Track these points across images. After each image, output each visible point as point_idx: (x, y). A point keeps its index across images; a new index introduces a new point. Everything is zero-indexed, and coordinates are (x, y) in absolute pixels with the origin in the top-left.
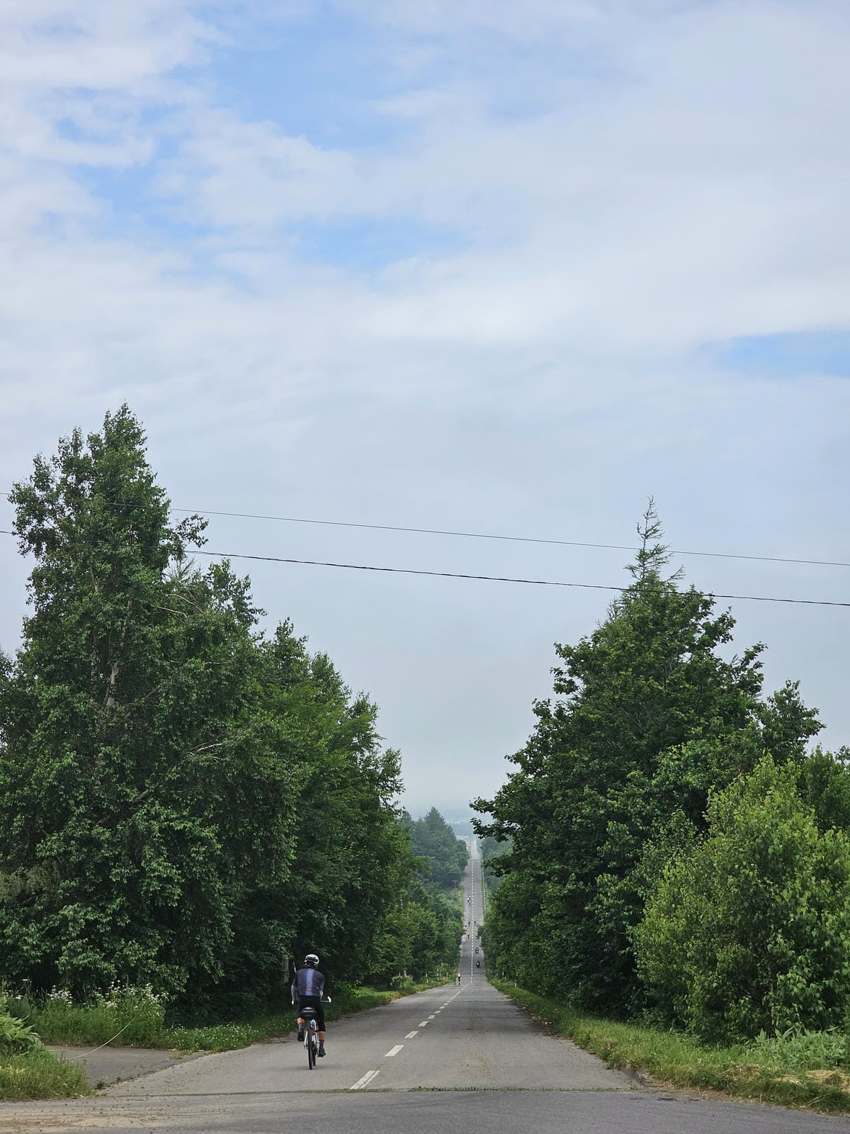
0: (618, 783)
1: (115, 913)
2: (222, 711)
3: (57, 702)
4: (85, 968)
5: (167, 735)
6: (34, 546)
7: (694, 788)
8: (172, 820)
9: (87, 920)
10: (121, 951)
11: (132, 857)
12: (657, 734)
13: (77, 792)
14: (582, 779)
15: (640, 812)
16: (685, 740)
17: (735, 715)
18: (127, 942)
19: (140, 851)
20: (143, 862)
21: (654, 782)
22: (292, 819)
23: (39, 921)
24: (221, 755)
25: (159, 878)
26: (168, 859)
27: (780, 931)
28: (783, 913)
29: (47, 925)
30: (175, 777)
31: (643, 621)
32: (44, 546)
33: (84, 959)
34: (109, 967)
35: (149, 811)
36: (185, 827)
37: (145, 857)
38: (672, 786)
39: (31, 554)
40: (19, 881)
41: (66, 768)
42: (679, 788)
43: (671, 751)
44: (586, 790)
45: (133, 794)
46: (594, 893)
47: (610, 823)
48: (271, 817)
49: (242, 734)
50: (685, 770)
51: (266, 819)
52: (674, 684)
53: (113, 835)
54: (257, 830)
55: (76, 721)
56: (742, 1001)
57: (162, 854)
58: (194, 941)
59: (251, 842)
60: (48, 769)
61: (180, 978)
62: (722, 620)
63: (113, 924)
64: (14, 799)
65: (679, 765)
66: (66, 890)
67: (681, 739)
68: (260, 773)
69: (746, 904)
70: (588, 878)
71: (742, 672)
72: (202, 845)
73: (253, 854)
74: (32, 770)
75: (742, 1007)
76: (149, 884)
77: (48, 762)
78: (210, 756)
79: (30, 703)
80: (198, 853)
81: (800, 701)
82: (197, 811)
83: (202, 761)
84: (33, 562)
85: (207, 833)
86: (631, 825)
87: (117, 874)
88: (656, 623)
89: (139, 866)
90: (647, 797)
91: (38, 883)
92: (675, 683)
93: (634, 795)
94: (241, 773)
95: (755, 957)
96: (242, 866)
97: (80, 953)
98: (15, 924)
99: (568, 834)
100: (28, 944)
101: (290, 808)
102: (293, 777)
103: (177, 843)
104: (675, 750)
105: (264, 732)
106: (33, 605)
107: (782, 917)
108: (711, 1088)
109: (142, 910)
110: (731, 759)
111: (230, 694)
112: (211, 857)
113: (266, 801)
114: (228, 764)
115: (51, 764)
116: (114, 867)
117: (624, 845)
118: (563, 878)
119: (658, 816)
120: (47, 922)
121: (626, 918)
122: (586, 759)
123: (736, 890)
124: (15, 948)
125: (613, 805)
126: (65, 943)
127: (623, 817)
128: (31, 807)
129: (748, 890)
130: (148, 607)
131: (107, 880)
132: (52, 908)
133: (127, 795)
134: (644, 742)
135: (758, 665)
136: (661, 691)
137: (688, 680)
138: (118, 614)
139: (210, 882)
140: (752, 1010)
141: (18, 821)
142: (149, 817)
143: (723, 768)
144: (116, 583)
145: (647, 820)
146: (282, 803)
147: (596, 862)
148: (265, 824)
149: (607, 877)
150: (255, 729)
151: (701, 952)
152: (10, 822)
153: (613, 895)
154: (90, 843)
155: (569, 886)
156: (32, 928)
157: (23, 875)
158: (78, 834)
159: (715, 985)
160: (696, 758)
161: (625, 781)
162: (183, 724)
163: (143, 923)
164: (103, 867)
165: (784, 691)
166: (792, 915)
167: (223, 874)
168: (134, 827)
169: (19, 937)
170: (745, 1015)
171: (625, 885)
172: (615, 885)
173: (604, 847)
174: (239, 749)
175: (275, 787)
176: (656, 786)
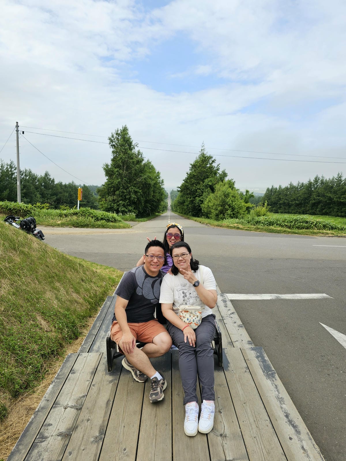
0: (199, 184)
1: (127, 202)
2: (142, 173)
3: (117, 171)
4: (123, 210)
5: (134, 176)
6: (112, 147)
7: (210, 185)
8: (135, 189)
9: (123, 203)
11: (129, 194)
12: (204, 177)
13: (121, 185)
14: (193, 183)
15: (202, 188)
17: (215, 174)
18: (129, 207)
21: (204, 184)
22: (152, 189)
23: (116, 203)
24: (142, 180)
25: (133, 198)
26: (135, 195)
27: (227, 205)
30: (135, 183)
31: (203, 160)
32: (113, 147)
34: (127, 210)
36: (137, 190)
37: (131, 194)
39: (112, 148)
40: (113, 198)
41: (119, 181)
42: (208, 185)
44: (194, 185)
45: (129, 185)
46: (195, 200)
47: (198, 190)
49: (145, 176)
50: (209, 182)
51: (149, 189)
52: (207, 169)
53: (126, 191)
55: (120, 175)
58: (138, 206)
59: (146, 192)
60: (116, 182)
61: (137, 212)
62: (214, 160)
63: (127, 204)
66: (120, 199)
67: (208, 178)
68: (148, 182)
70: (194, 198)
71: (217, 168)
73: (147, 194)
75: (221, 216)
77: (116, 180)
78: (140, 180)
79: (112, 171)
80: (139, 194)
81: (226, 172)
82: (139, 188)
84: (112, 149)
85: (140, 191)
88: (205, 160)
89: (130, 196)
90: (203, 186)
91: (116, 198)
93: (201, 186)
94: (145, 182)
95: (223, 209)
96: (145, 196)
97: (123, 208)
98: (113, 204)
99: (191, 191)
100: (115, 207)
102: (152, 183)
103: (136, 192)
105: (148, 176)
106: (112, 156)
107: (227, 203)
108: (219, 227)
109: (131, 202)
110: (215, 180)
111: (143, 170)
112: (141, 195)
113: (148, 186)
117: (200, 193)
118: (190, 198)
119: (205, 189)
121: (200, 203)
122: (194, 181)
123: (221, 199)
124: (113, 207)
125: (198, 187)
126: (120, 207)
127: (200, 189)
128: (114, 187)
129: (223, 199)
130: (130, 157)
131: (126, 197)
132: (118, 202)
135: (219, 167)
136: (205, 171)
137: (209, 169)
138: (126, 158)
140: (223, 216)
141: (112, 189)
142: (132, 189)
143: (214, 182)
144: (125, 153)
145: (203, 190)
146: (151, 187)
147: (195, 195)
149: (197, 198)
151: (215, 208)
153: (198, 200)
154: (123, 192)
156: (115, 204)
158: (121, 191)
159: (217, 213)
160: (210, 180)
161: (200, 184)
162: (136, 175)
163: (131, 204)
164: (125, 196)
165: (224, 170)
166: (229, 203)
167: (142, 197)
168: (129, 190)
169: (113, 206)
171: (200, 199)
173: (197, 193)
174: (145, 179)
175: (150, 184)
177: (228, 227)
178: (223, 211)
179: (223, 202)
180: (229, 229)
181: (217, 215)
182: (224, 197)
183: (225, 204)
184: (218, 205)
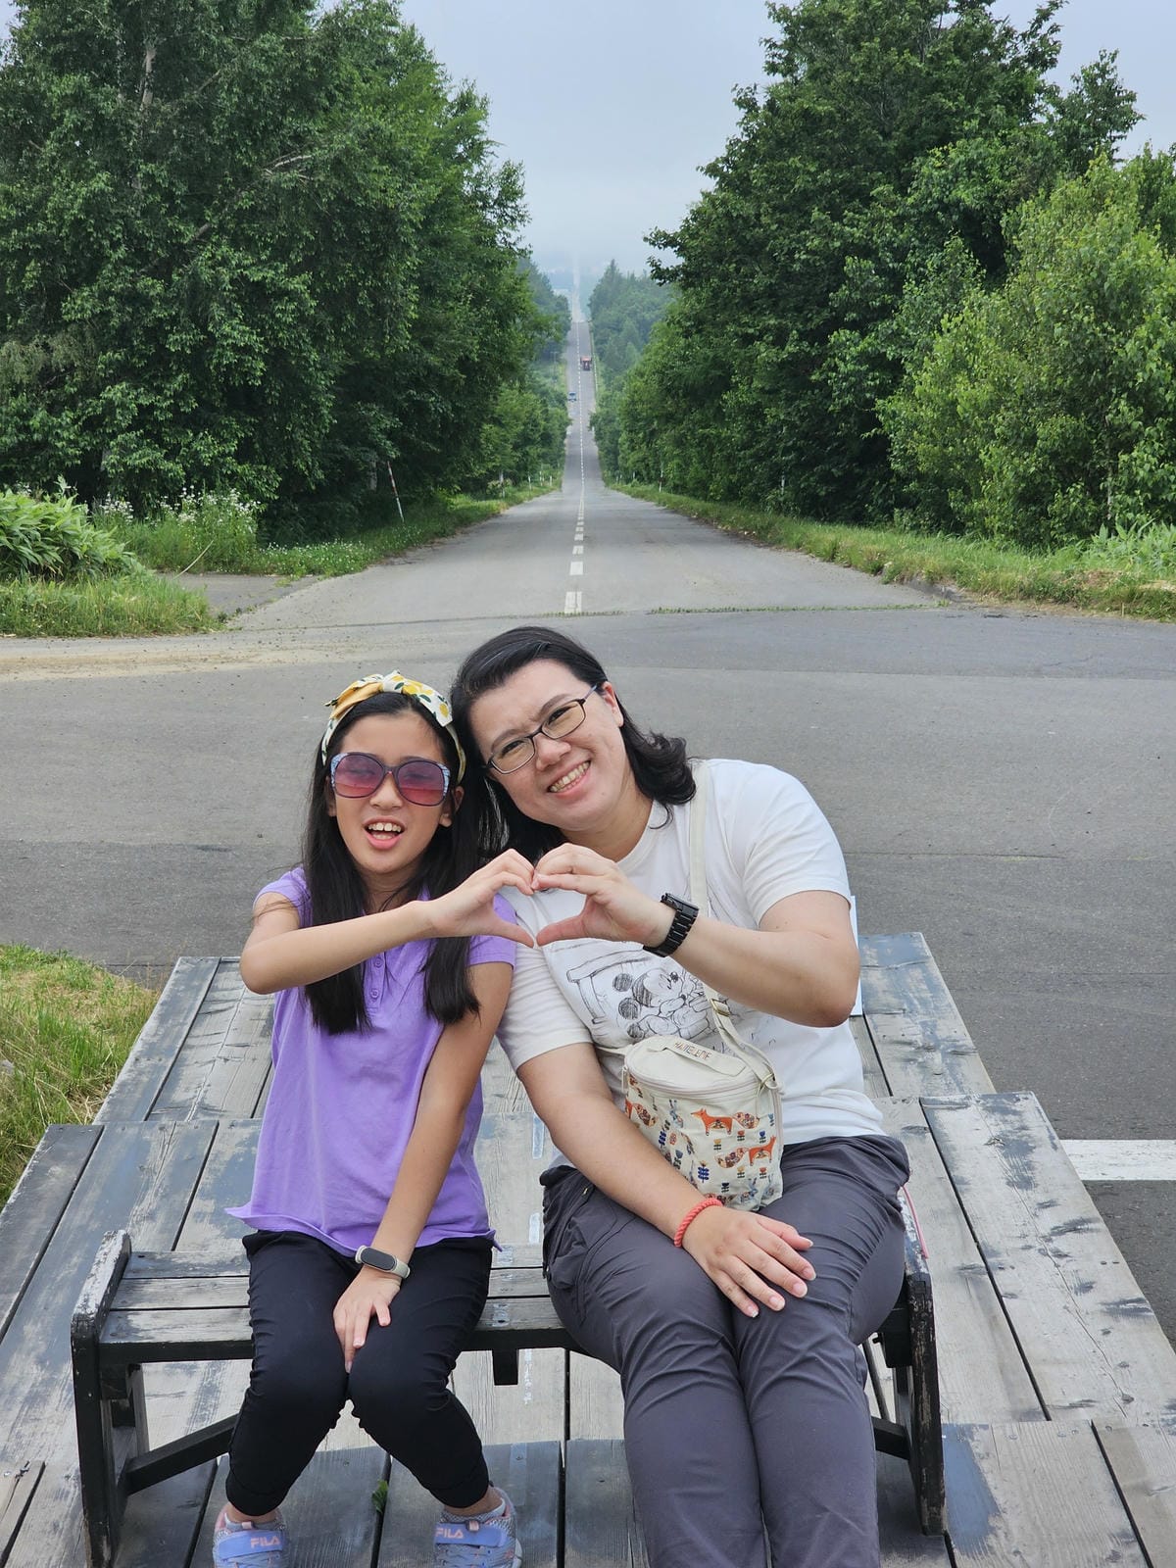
0: (857, 202)
1: (176, 395)
2: (309, 108)
3: (77, 99)
4: (144, 471)
5: (233, 145)
7: (967, 208)
8: (246, 268)
9: (139, 406)
10: (188, 446)
11: (194, 318)
12: (910, 132)
13: (113, 228)
14: (806, 197)
15: (890, 243)
16: (954, 138)
17: (1019, 99)
18: (196, 435)
19: (206, 309)
20: (211, 325)
21: (910, 200)
22: (412, 261)
23: (73, 408)
24: (310, 172)
25: (235, 347)
26: (243, 321)
27: (1124, 396)
28: (1127, 372)
29: (83, 414)
30: (246, 204)
33: (140, 458)
34: (175, 468)
35: (214, 256)
36: (264, 278)
37: (213, 318)
38: (936, 206)
40: (40, 355)
41: (95, 195)
42: (946, 208)
43: (934, 155)
44: (816, 214)
45: (190, 233)
46: (822, 357)
47: (849, 260)
48: (382, 259)
49: (342, 140)
50: (955, 182)
51: (375, 263)
52: (937, 61)
53: (166, 289)
54: (363, 278)
55: (103, 131)
56: (1072, 490)
57: (236, 315)
58: (283, 431)
59: (354, 296)
60: (70, 197)
61: (270, 482)
63: (174, 409)
64: (24, 240)
65: (945, 176)
66: (109, 364)
67: (945, 139)
68: (366, 198)
69: (1080, 361)
70: (819, 336)
71: (1032, 40)
72: (291, 300)
73: (358, 312)
74: (45, 198)
75: (1072, 499)
76: (221, 356)
77: (68, 186)
78: (295, 174)
79: (33, 102)
80: (286, 313)
81: (1119, 78)
82: (281, 252)
83: (286, 181)
85: (296, 284)
86: (878, 261)
87: (175, 342)
89: (204, 330)
90: (899, 221)
91: (66, 356)
92: (940, 58)
93: (881, 219)
94: (340, 198)
95: (1090, 432)
96: (344, 329)
97: (136, 450)
98: (41, 414)
99: (788, 276)
100: (63, 439)
101: (409, 246)
102: (411, 201)
103: (256, 298)
104: (939, 154)
105: (372, 140)
107: (1127, 377)
108: (1051, 600)
109: (211, 392)
110: (1019, 164)
111: (319, 83)
112: (302, 318)
113: (374, 236)
114: (322, 185)
115: (74, 190)
116: (171, 332)
117: (868, 290)
118: (780, 341)
119: (914, 247)
120: (83, 409)
121: (870, 389)
122: (813, 169)
123: (1066, 343)
124: (43, 445)
125: (852, 235)
126: (113, 436)
127: (866, 251)
128: (47, 250)
129: (1083, 341)
131: (162, 348)
132: (90, 390)
133: (180, 234)
134: (893, 144)
135: (1054, 29)
136: (920, 70)
137: (958, 51)
139: (301, 351)
140: (1083, 503)
141: (32, 270)
142: (216, 263)
143: (1008, 178)
145: (900, 254)
146: (396, 238)
147: (826, 314)
148: (373, 270)
149: (844, 335)
150: (358, 133)
151: (1015, 426)
152: (20, 272)
153: (853, 358)
154: (134, 299)
155: (790, 348)
156: (67, 416)
157: (46, 347)
158: (118, 287)
159: (1033, 469)
160: (970, 165)
161: (867, 201)
162: (254, 128)
163: (213, 409)
164: (156, 333)
165: (1097, 65)
166: (1140, 374)
167: (318, 340)
168: (195, 276)
169: (48, 430)
170: (1076, 508)
171: (869, 344)
172: (857, 345)
173: (840, 293)
174: (337, 162)
175: (386, 216)
176: (913, 206)
177: (1133, 600)
178: (1086, 453)
179: (1089, 368)
180: (1141, 620)
181: (1032, 496)
182: (1098, 321)
183: (1102, 388)
184: (1040, 395)
